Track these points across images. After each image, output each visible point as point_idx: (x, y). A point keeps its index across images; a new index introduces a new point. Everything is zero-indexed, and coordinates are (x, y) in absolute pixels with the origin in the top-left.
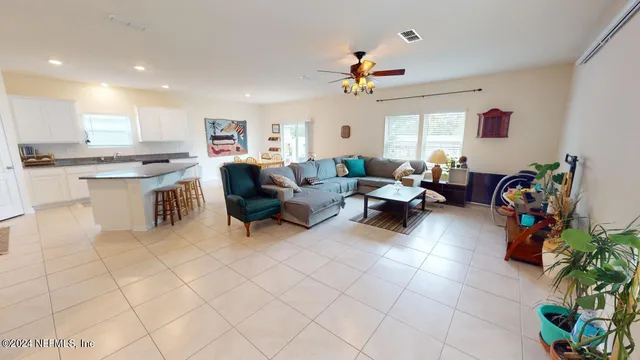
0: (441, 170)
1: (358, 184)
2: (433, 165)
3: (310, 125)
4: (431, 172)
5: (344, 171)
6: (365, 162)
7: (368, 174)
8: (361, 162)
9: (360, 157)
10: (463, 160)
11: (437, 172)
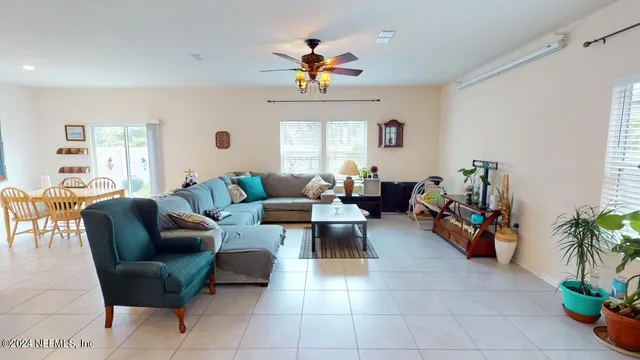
0: (353, 182)
1: (265, 209)
2: (344, 177)
3: (155, 129)
4: (342, 185)
5: (241, 194)
6: (262, 180)
7: (270, 196)
8: (257, 181)
9: (253, 175)
10: (374, 170)
11: (349, 185)
